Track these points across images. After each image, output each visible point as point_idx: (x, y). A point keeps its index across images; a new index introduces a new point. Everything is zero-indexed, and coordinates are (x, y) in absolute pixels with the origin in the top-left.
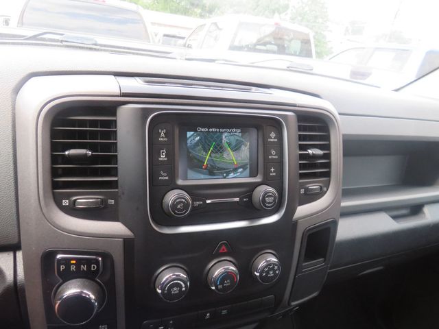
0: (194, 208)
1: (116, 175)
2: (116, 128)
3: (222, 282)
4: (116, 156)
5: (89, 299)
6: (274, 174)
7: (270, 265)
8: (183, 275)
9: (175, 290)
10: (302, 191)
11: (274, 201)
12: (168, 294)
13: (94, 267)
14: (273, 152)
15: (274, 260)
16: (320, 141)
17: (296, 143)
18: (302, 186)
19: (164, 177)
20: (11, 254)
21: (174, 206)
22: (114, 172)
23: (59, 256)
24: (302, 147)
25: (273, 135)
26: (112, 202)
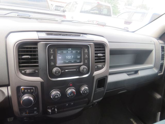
0: (62, 73)
1: (38, 63)
2: (37, 49)
3: (71, 94)
4: (38, 57)
5: (31, 100)
6: (87, 62)
7: (85, 89)
8: (59, 93)
9: (56, 97)
10: (96, 67)
11: (86, 70)
12: (54, 98)
13: (32, 90)
14: (86, 55)
15: (87, 88)
16: (102, 51)
17: (94, 52)
18: (96, 65)
19: (52, 64)
20: (6, 87)
21: (56, 72)
22: (37, 62)
23: (22, 87)
24: (96, 54)
25: (86, 50)
26: (37, 71)
